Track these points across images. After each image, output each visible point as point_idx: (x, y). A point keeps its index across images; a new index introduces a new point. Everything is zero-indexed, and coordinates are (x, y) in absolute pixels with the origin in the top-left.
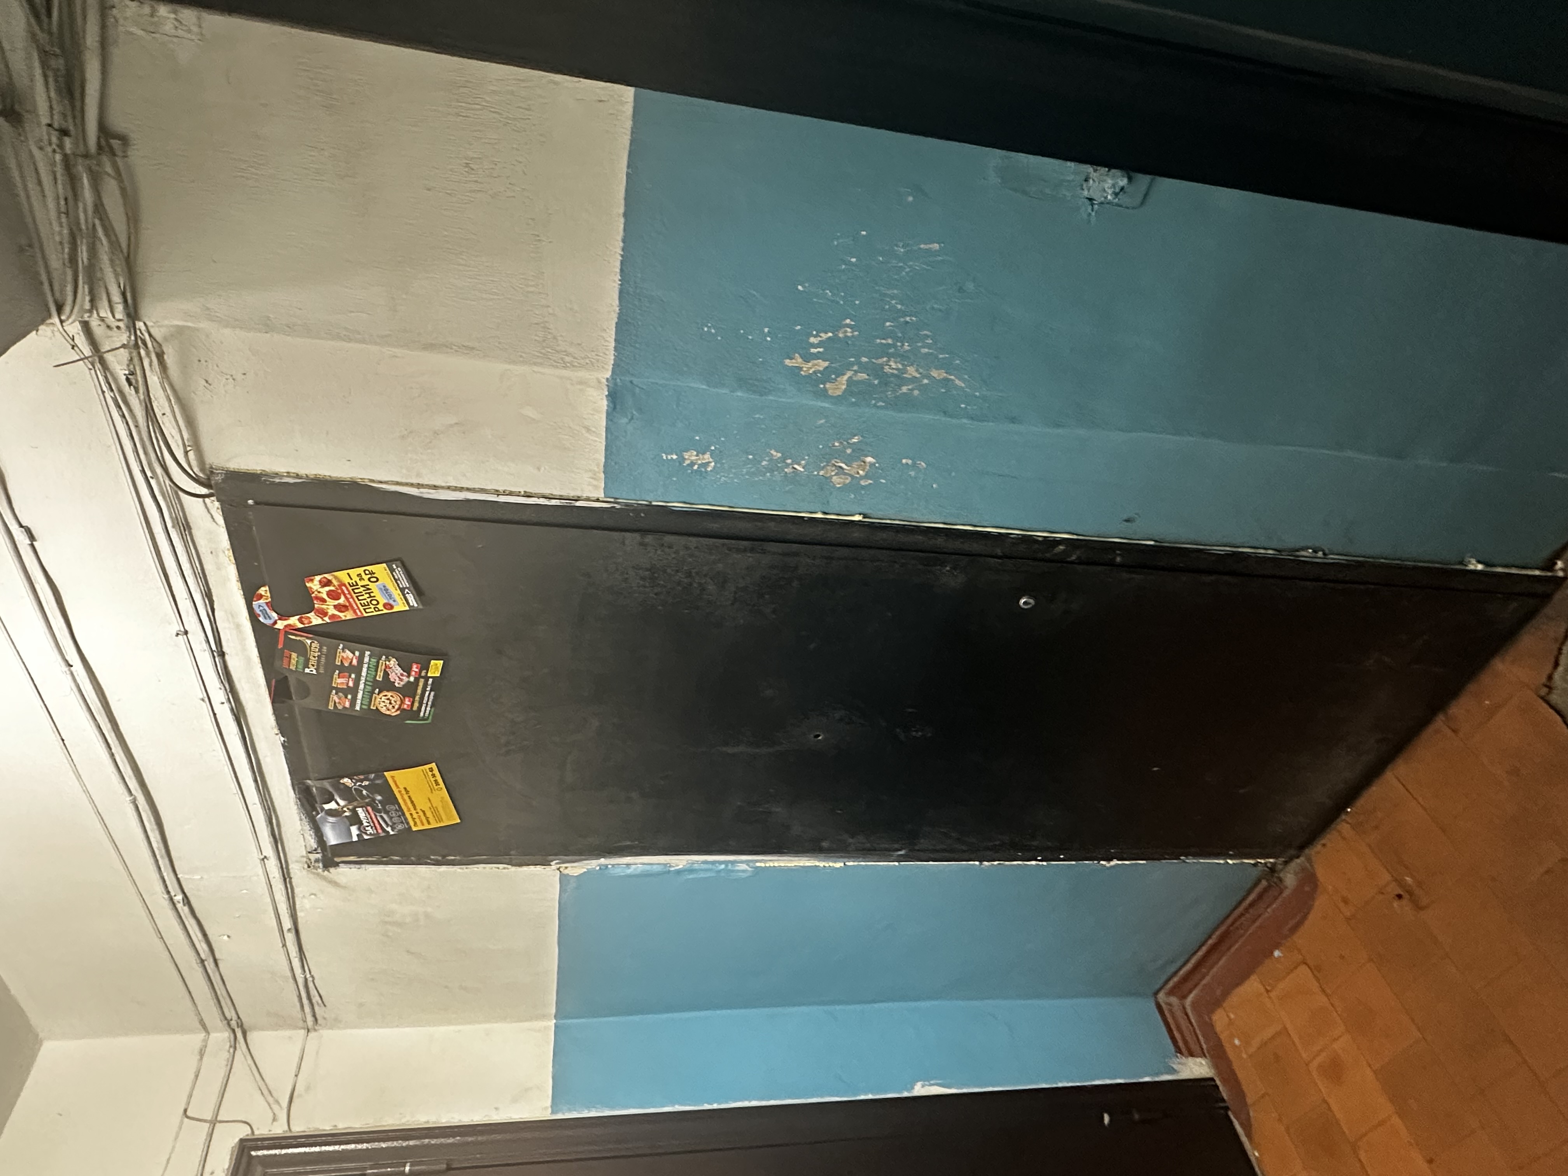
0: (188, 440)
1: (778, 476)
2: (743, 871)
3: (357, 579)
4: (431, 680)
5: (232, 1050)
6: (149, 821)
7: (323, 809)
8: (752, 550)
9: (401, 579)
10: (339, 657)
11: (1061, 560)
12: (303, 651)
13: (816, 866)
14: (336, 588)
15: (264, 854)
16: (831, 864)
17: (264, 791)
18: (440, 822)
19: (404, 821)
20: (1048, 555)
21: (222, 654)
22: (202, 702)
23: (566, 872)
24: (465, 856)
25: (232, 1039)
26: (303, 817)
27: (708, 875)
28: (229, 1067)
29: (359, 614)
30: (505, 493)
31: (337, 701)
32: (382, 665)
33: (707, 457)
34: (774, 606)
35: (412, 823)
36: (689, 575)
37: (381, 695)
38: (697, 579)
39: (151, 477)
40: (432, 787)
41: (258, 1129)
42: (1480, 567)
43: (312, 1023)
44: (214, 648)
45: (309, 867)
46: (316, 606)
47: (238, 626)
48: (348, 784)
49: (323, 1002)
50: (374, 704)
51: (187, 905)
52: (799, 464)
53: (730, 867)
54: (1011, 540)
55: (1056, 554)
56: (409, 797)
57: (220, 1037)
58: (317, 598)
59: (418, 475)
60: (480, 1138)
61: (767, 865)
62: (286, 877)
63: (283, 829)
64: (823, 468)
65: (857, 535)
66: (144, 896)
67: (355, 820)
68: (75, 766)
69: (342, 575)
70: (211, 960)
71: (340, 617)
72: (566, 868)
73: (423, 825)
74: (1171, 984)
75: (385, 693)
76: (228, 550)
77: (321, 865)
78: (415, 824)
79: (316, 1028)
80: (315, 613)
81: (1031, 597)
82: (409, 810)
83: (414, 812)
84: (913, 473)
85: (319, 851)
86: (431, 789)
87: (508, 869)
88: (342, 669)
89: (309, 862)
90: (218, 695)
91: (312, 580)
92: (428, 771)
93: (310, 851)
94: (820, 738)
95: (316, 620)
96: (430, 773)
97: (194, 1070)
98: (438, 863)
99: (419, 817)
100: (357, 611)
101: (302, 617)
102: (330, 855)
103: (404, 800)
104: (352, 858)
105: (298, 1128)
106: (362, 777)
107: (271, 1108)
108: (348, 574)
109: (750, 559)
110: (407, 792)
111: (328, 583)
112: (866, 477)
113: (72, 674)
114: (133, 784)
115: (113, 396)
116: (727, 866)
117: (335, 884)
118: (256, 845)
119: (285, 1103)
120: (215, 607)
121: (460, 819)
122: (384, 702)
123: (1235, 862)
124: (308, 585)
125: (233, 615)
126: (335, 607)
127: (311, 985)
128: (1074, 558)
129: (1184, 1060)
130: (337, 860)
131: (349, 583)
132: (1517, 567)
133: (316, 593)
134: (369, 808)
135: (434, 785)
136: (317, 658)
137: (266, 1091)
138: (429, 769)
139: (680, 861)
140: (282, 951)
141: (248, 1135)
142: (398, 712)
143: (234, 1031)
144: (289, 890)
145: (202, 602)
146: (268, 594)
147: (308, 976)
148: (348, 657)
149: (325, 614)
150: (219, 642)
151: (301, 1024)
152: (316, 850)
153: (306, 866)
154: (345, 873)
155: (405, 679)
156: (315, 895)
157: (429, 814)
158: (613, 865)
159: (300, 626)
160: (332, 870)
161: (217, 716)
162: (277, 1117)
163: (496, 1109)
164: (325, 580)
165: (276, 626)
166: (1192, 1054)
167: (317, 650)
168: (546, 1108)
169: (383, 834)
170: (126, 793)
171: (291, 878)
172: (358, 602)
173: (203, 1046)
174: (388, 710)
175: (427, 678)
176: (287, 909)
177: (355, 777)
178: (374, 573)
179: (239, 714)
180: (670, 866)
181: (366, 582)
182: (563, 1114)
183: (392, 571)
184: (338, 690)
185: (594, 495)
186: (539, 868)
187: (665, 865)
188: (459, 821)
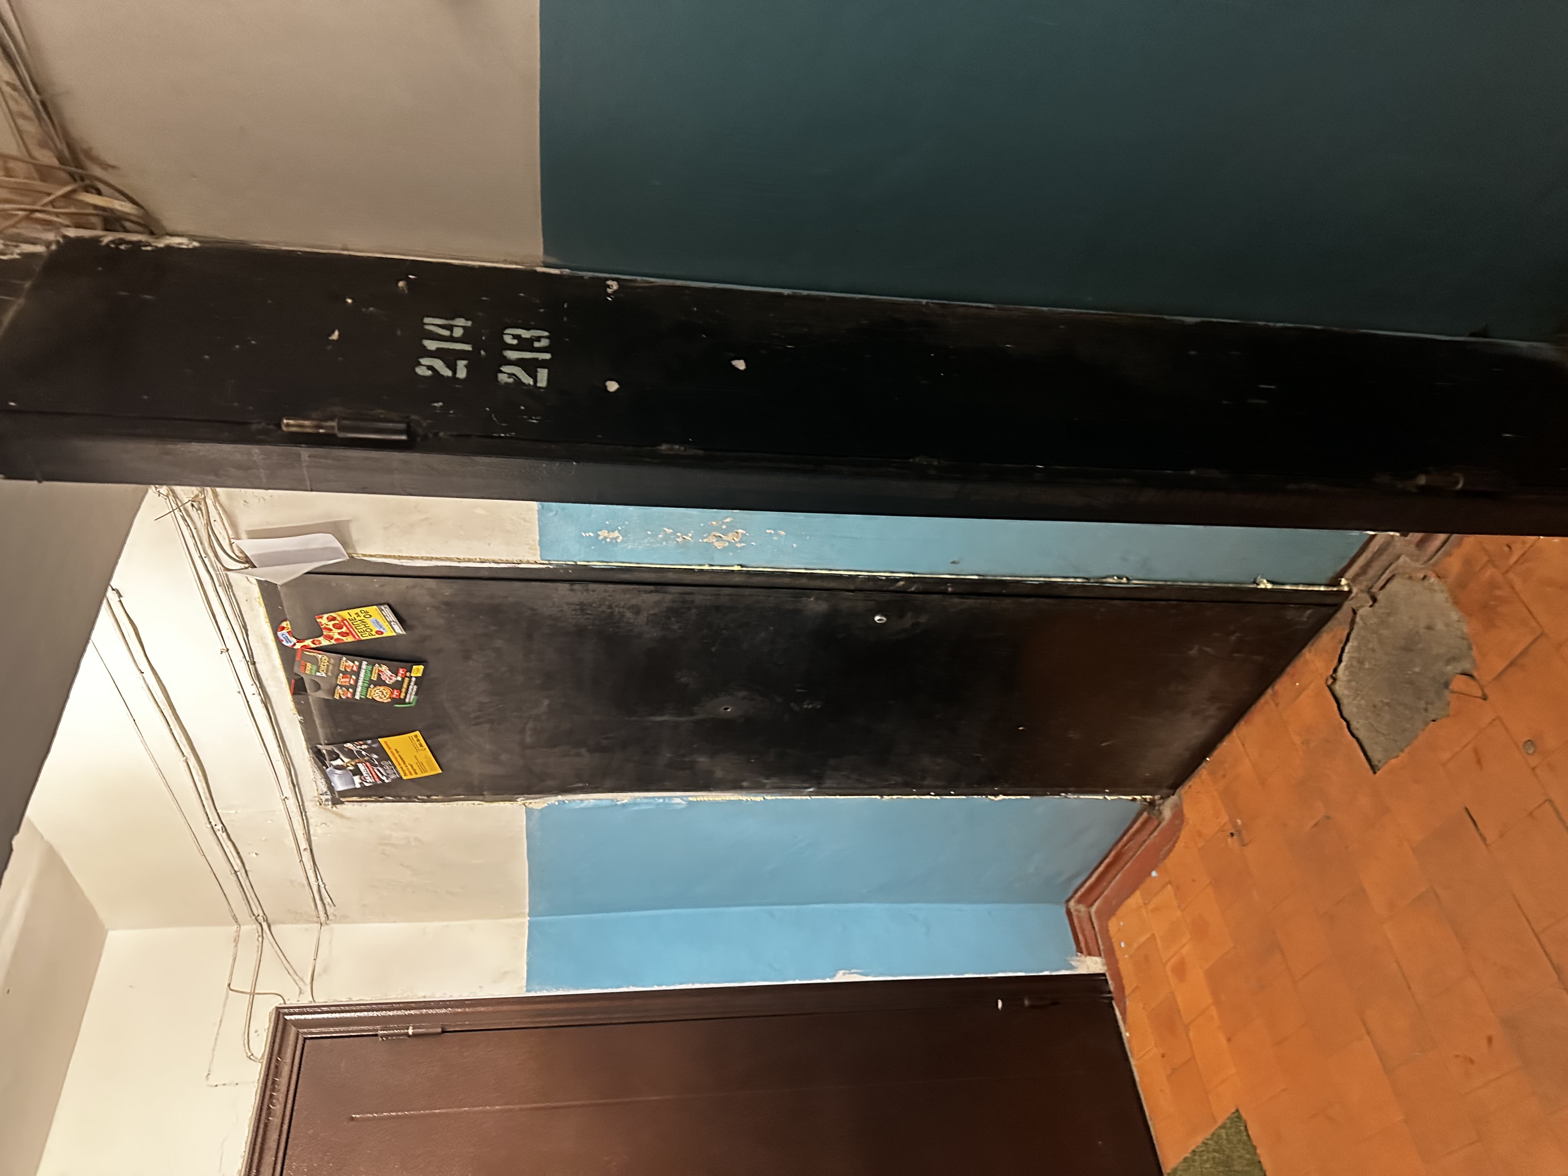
0: (232, 535)
1: (672, 544)
2: (679, 804)
3: (356, 616)
4: (414, 679)
5: (260, 939)
6: (198, 775)
7: (331, 765)
8: (656, 591)
9: (388, 615)
10: (343, 665)
11: (903, 591)
12: (315, 661)
13: (740, 800)
14: (340, 622)
15: (285, 795)
16: (753, 798)
17: (285, 752)
18: (425, 772)
19: (396, 772)
20: (891, 588)
21: (254, 663)
22: (238, 694)
23: (530, 806)
24: (446, 796)
25: (260, 931)
26: (315, 770)
27: (649, 807)
28: (260, 952)
29: (357, 637)
30: (464, 561)
31: (341, 693)
32: (376, 670)
33: (616, 534)
34: (680, 624)
35: (402, 774)
36: (610, 607)
37: (375, 689)
38: (617, 610)
39: (205, 557)
40: (417, 748)
41: (289, 1000)
42: (1269, 586)
43: (324, 919)
44: (248, 659)
45: (320, 804)
46: (325, 633)
47: (266, 645)
48: (350, 748)
49: (333, 903)
50: (370, 695)
51: (225, 832)
52: (687, 536)
53: (667, 800)
54: (860, 579)
55: (898, 587)
56: (399, 755)
57: (249, 928)
58: (325, 628)
59: (400, 551)
60: (467, 1010)
61: (699, 799)
62: (303, 811)
63: (299, 778)
64: (705, 538)
65: (737, 579)
66: (191, 826)
67: (357, 772)
68: (142, 737)
69: (344, 614)
70: (243, 871)
71: (342, 640)
72: (530, 803)
73: (411, 774)
74: (1079, 894)
75: (378, 687)
76: (259, 598)
77: (330, 803)
78: (405, 775)
79: (328, 922)
80: (324, 638)
81: (883, 615)
82: (400, 764)
83: (403, 766)
84: (775, 538)
85: (329, 793)
86: (417, 750)
87: (482, 804)
88: (345, 673)
89: (320, 801)
90: (251, 689)
91: (322, 618)
92: (414, 737)
93: (321, 793)
94: (729, 710)
95: (325, 643)
96: (415, 739)
97: (232, 954)
98: (424, 801)
99: (408, 769)
100: (356, 636)
101: (314, 641)
102: (337, 797)
103: (396, 758)
104: (355, 799)
105: (320, 1000)
106: (361, 742)
107: (297, 984)
108: (349, 613)
109: (655, 597)
110: (397, 752)
111: (334, 619)
112: (740, 542)
113: (144, 678)
114: (187, 750)
115: (181, 514)
116: (664, 800)
117: (342, 816)
118: (278, 789)
119: (308, 980)
120: (249, 633)
121: (442, 770)
122: (377, 693)
123: (1113, 797)
124: (318, 620)
125: (262, 638)
126: (339, 633)
127: (323, 890)
128: (913, 589)
129: (1083, 958)
130: (342, 799)
131: (349, 619)
132: (1304, 584)
133: (325, 625)
134: (368, 764)
135: (419, 747)
136: (326, 666)
137: (291, 971)
138: (414, 736)
139: (625, 798)
140: (299, 865)
141: (280, 1004)
142: (389, 700)
143: (261, 924)
144: (305, 821)
145: (240, 631)
146: (289, 626)
147: (321, 883)
148: (349, 665)
149: (332, 638)
150: (252, 656)
151: (316, 919)
152: (326, 792)
153: (318, 804)
154: (349, 808)
155: (394, 679)
156: (325, 824)
157: (415, 767)
158: (569, 801)
159: (313, 646)
160: (338, 806)
161: (249, 703)
162: (302, 992)
163: (480, 987)
164: (331, 617)
165: (295, 647)
166: (1090, 954)
167: (326, 661)
168: (521, 988)
169: (379, 782)
170: (180, 754)
171: (306, 812)
172: (356, 631)
173: (237, 936)
174: (381, 698)
175: (410, 677)
176: (304, 834)
177: (356, 743)
178: (368, 612)
179: (266, 701)
180: (617, 801)
181: (362, 618)
182: (536, 992)
183: (381, 610)
184: (341, 686)
185: (532, 559)
186: (507, 804)
187: (612, 800)
188: (441, 771)
